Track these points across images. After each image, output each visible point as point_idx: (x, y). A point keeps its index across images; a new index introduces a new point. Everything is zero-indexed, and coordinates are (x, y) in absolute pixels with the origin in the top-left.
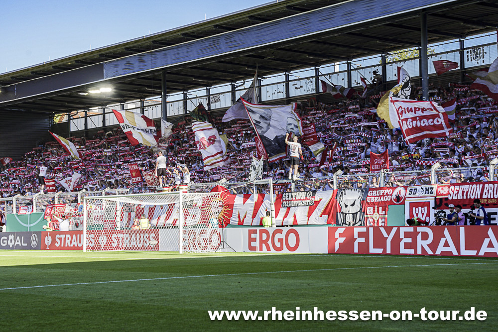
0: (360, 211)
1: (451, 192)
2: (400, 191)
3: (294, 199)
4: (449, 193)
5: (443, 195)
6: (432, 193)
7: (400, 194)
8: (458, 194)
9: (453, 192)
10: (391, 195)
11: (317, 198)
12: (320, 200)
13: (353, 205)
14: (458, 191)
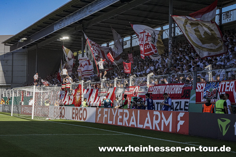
0: (121, 100)
1: (154, 90)
2: (136, 89)
3: (101, 92)
4: (153, 91)
5: (151, 91)
6: (147, 90)
7: (136, 90)
8: (156, 91)
9: (155, 89)
10: (133, 91)
11: (109, 92)
12: (110, 93)
13: (119, 96)
14: (157, 89)
